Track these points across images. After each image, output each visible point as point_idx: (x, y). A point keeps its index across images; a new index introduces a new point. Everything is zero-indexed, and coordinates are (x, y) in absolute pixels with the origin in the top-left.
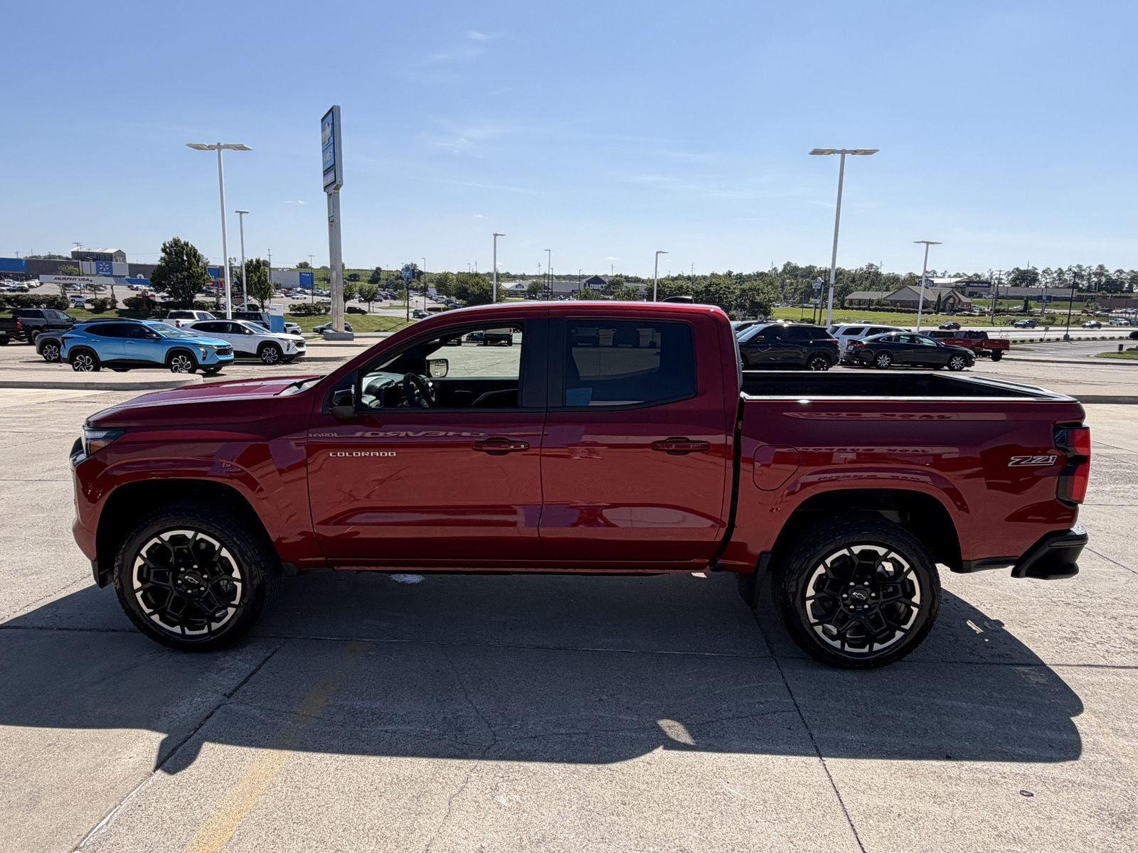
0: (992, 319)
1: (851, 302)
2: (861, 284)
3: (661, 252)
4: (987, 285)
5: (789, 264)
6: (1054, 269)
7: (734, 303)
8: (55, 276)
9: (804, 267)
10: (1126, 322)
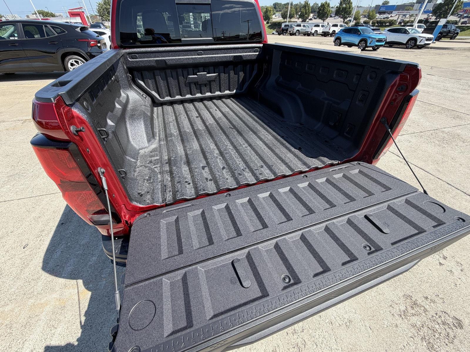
8: (397, 12)
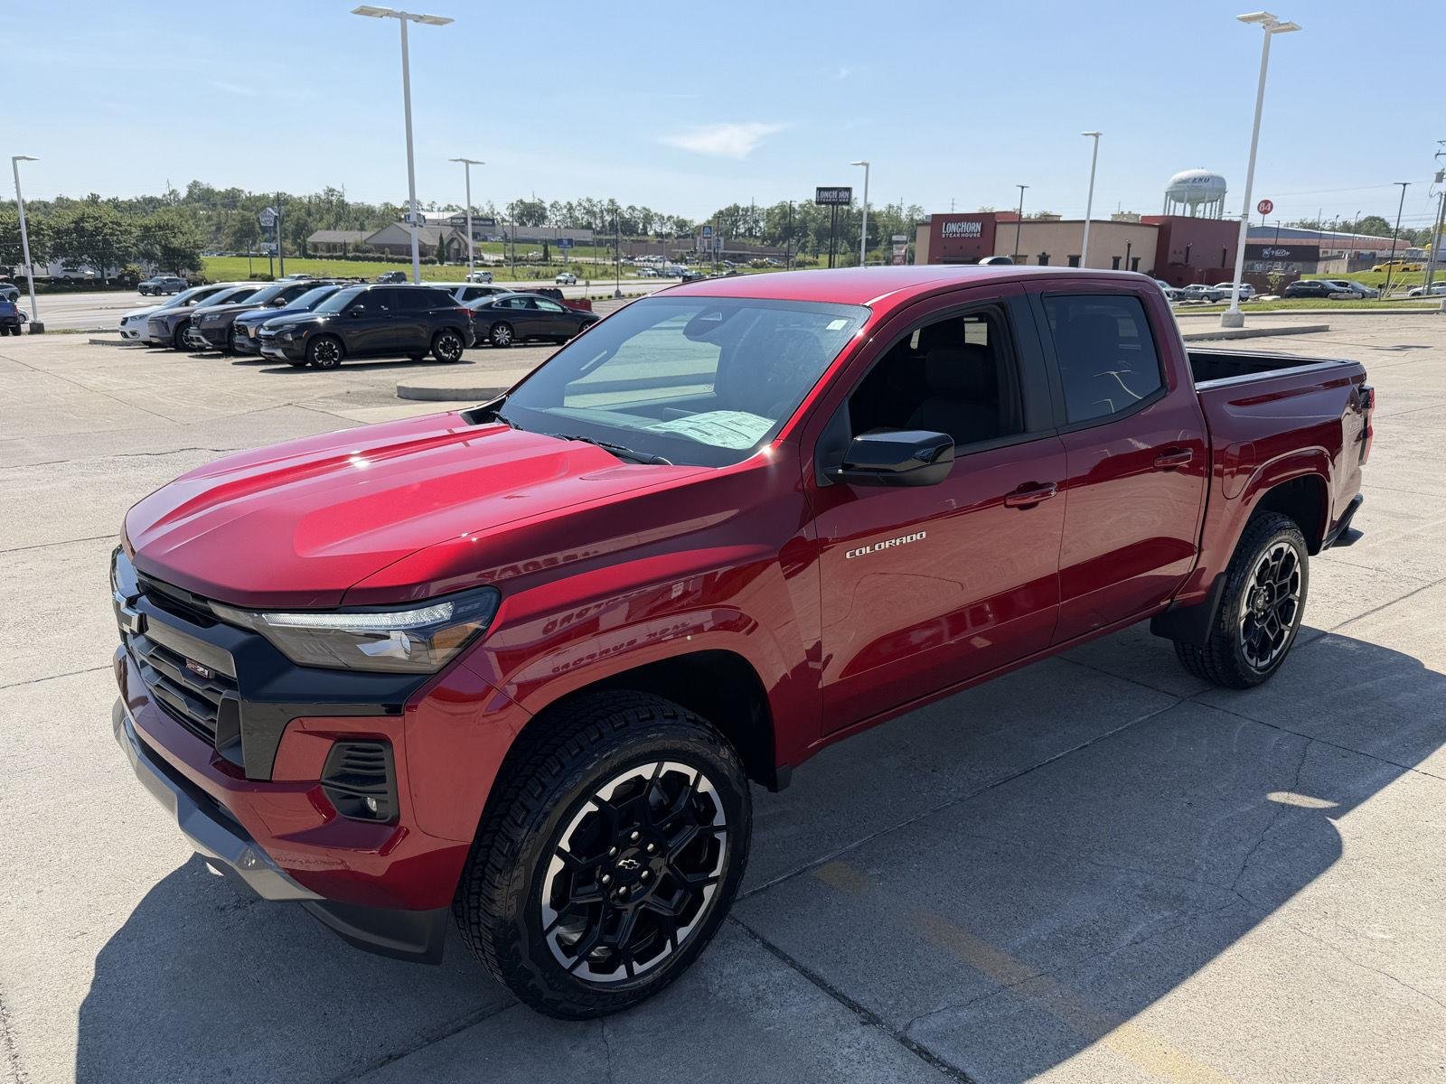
0: (513, 271)
1: (315, 247)
2: (321, 219)
3: (25, 158)
4: (491, 223)
5: (195, 184)
6: (563, 203)
7: (134, 250)
9: (223, 190)
10: (654, 272)
